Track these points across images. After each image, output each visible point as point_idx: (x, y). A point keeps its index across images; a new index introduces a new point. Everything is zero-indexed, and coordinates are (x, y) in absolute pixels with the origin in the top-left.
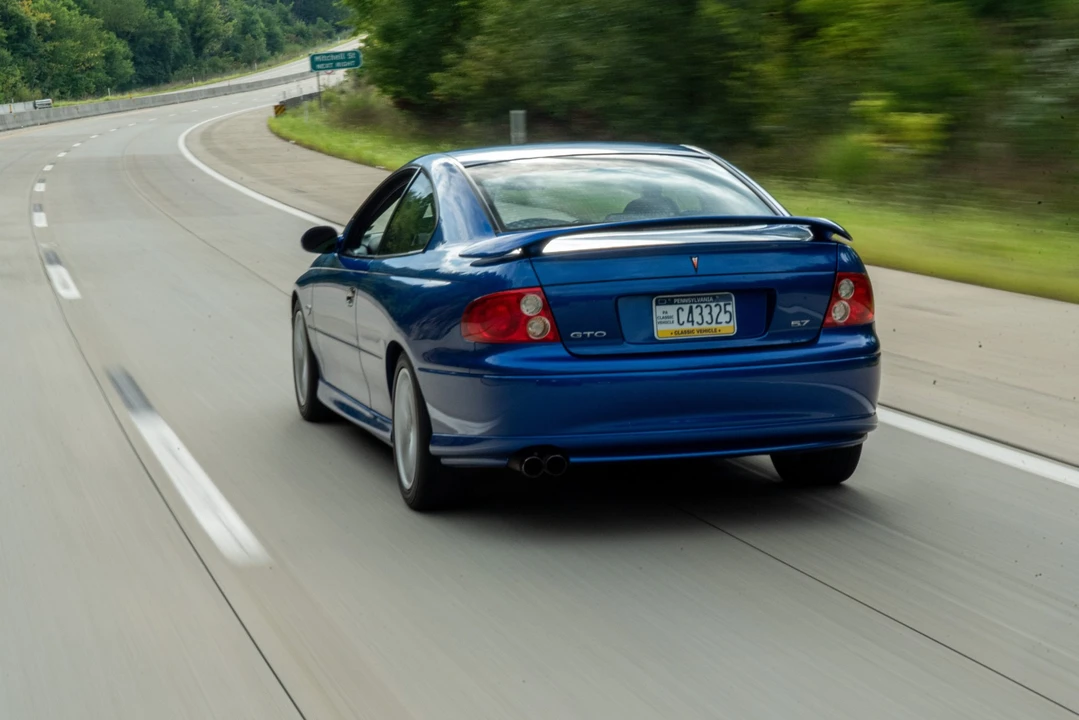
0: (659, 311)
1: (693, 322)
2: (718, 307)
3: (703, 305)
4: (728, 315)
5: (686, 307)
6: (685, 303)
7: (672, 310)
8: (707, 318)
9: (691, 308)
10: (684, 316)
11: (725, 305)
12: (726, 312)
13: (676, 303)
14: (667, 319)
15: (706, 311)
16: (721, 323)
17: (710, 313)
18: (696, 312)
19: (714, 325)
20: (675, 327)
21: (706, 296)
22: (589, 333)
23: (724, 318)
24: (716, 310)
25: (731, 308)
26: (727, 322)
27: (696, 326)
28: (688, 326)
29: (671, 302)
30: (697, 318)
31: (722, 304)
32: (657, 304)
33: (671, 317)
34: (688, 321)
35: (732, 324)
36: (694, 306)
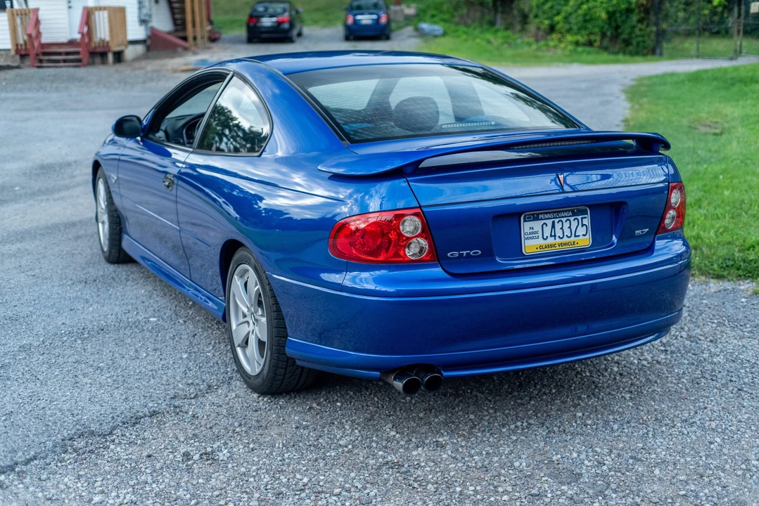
0: (526, 227)
1: (555, 236)
2: (576, 221)
3: (564, 220)
4: (584, 227)
5: (549, 222)
6: (549, 218)
7: (537, 225)
8: (567, 232)
9: (553, 222)
10: (547, 231)
11: (582, 218)
12: (583, 225)
13: (541, 219)
14: (533, 235)
15: (566, 225)
16: (579, 236)
17: (570, 227)
18: (558, 226)
19: (573, 239)
20: (541, 242)
21: (566, 211)
22: (465, 252)
23: (581, 231)
24: (574, 224)
25: (586, 222)
26: (583, 235)
27: (558, 240)
28: (551, 241)
29: (536, 218)
30: (559, 233)
31: (579, 218)
32: (525, 221)
33: (537, 232)
34: (551, 236)
35: (587, 236)
36: (557, 220)
